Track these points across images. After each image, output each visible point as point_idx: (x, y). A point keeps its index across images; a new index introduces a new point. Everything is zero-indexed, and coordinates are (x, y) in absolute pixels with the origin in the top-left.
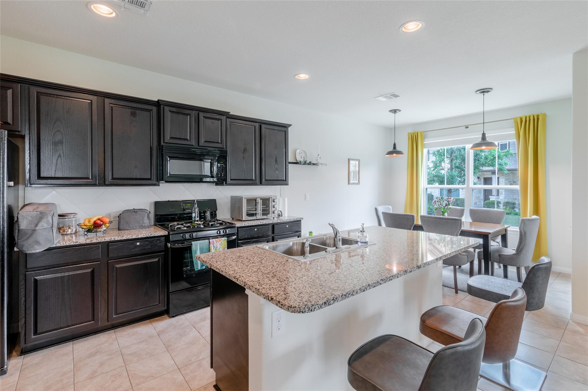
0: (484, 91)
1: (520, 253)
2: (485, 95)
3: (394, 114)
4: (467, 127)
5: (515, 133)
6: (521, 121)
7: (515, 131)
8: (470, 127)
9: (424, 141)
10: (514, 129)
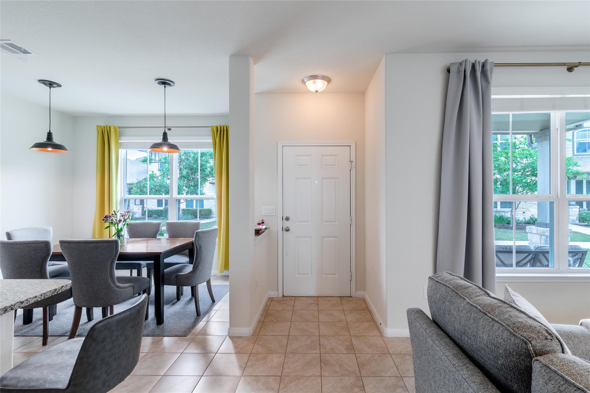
0: (164, 82)
1: (196, 270)
2: (166, 88)
3: (49, 88)
4: (169, 129)
5: (213, 142)
6: (217, 131)
7: (213, 140)
8: (172, 129)
9: (120, 140)
10: (211, 138)
